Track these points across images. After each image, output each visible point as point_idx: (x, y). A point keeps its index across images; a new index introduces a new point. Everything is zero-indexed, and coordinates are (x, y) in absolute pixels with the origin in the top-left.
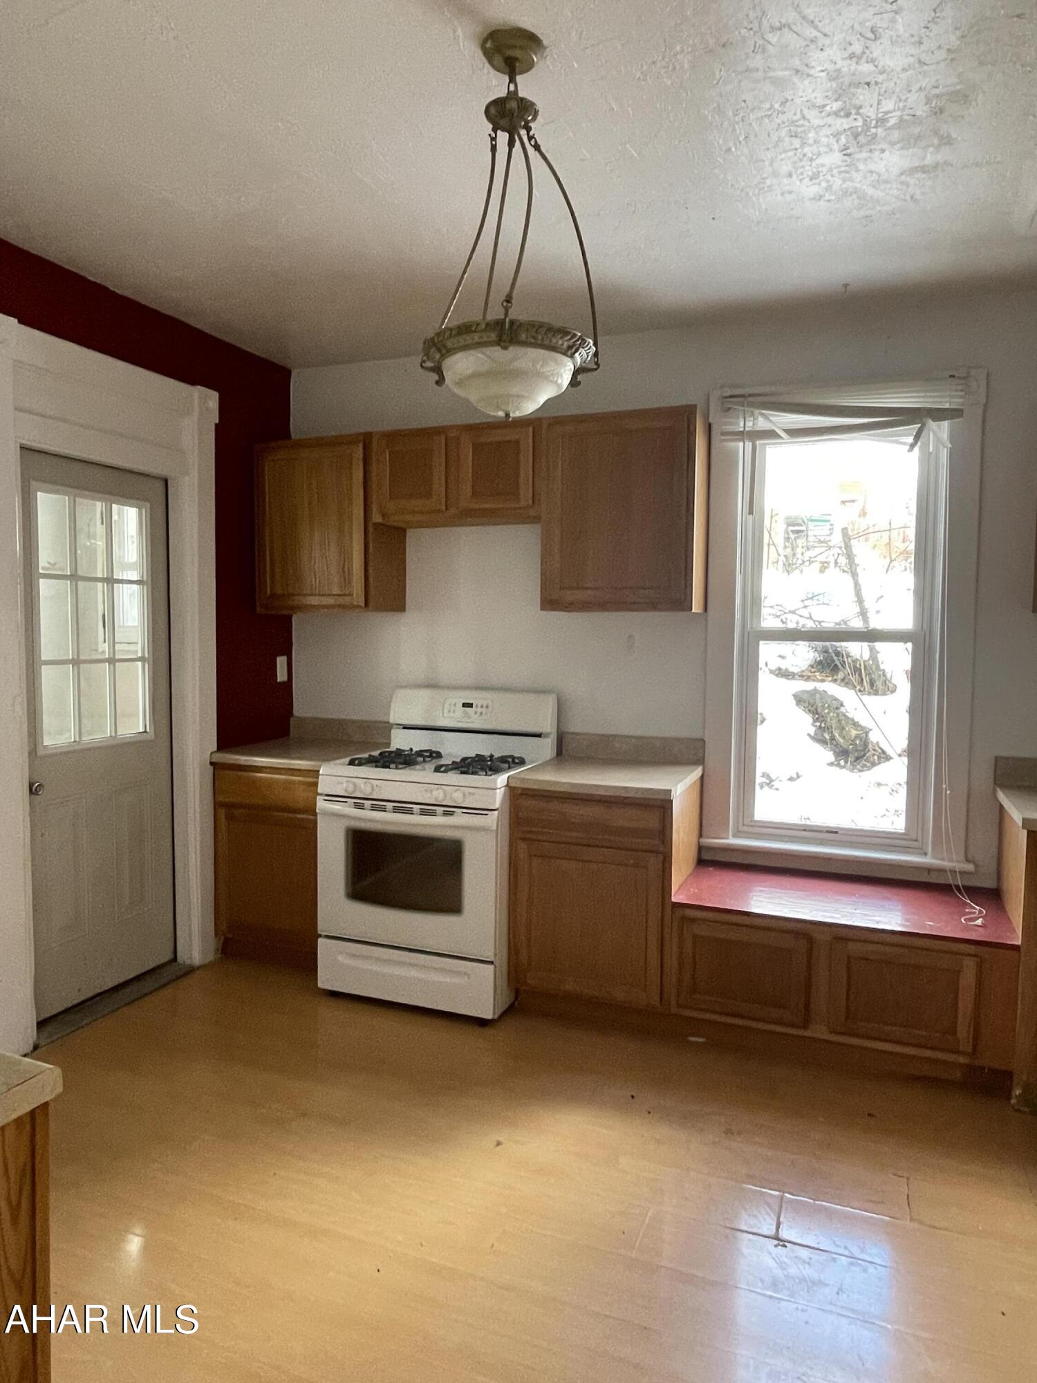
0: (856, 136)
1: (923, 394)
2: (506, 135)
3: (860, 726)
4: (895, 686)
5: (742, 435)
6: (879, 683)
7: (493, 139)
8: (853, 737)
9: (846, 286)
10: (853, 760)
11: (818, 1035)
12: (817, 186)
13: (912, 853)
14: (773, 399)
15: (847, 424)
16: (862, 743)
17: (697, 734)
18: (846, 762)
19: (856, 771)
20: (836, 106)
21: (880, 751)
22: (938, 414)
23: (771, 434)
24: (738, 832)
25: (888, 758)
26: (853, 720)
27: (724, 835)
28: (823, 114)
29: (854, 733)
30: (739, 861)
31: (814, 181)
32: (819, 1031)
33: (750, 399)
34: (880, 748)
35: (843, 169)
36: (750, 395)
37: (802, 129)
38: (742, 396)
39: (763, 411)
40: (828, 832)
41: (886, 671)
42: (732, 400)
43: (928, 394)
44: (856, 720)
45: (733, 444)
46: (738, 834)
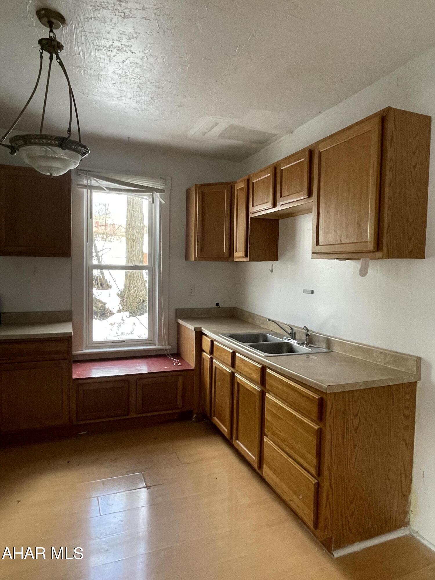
0: (158, 95)
1: (152, 182)
2: (48, 54)
3: (102, 302)
4: (111, 286)
5: (86, 187)
6: (105, 285)
7: (41, 53)
8: (100, 306)
9: (129, 138)
10: (99, 315)
11: (132, 417)
12: (137, 105)
13: (151, 346)
14: (97, 174)
15: (127, 189)
16: (103, 309)
17: (68, 309)
18: (97, 317)
19: (102, 320)
20: (157, 84)
21: (109, 311)
22: (158, 191)
23: (100, 188)
24: (87, 347)
25: (113, 314)
26: (99, 300)
27: (82, 349)
28: (152, 85)
29: (100, 305)
30: (91, 358)
31: (137, 103)
32: (133, 415)
33: (90, 173)
34: (110, 310)
35: (148, 102)
36: (90, 171)
37: (143, 86)
38: (86, 171)
39: (95, 179)
40: (121, 342)
41: (107, 280)
42: (81, 171)
43: (153, 183)
44: (100, 300)
45: (83, 189)
46: (87, 348)
